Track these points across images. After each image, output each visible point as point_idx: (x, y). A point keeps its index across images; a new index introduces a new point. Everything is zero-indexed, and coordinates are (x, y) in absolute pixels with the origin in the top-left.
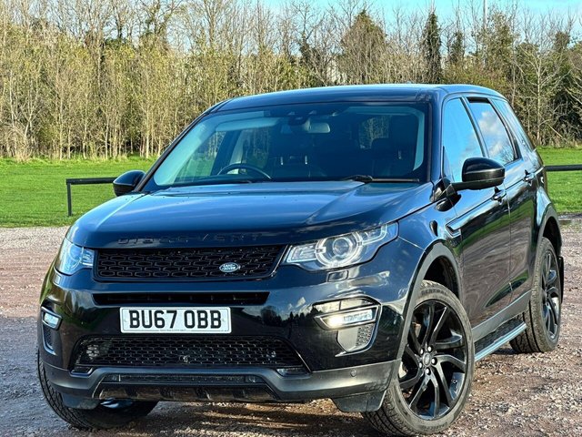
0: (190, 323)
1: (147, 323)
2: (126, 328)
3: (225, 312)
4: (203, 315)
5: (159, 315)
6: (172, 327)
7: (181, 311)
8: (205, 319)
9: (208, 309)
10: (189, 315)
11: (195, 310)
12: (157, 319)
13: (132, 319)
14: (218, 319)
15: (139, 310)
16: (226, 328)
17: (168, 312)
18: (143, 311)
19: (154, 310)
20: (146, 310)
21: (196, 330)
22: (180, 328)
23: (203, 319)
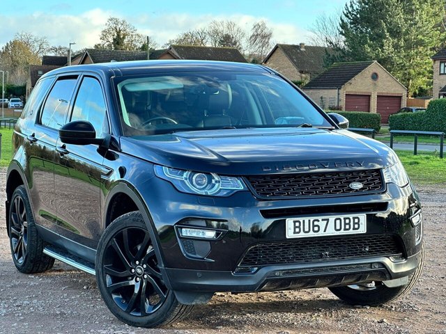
0: (338, 227)
1: (307, 230)
2: (290, 234)
3: (363, 217)
4: (347, 221)
5: (316, 223)
6: (325, 231)
7: (332, 218)
8: (349, 224)
9: (351, 216)
10: (338, 222)
11: (342, 217)
12: (314, 226)
13: (295, 227)
14: (358, 223)
15: (301, 219)
16: (363, 229)
17: (323, 220)
18: (304, 221)
19: (312, 219)
20: (306, 219)
21: (342, 232)
22: (331, 232)
23: (347, 224)
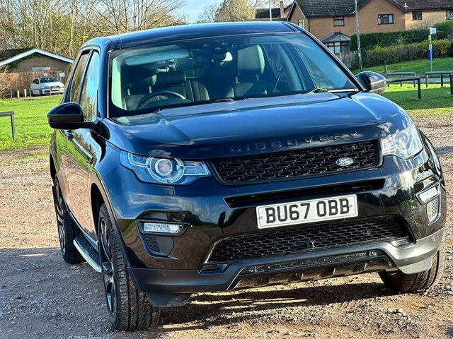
0: (322, 212)
1: (283, 217)
2: (262, 224)
3: (352, 199)
4: (333, 204)
5: (294, 209)
6: (306, 218)
7: (313, 203)
8: (335, 207)
9: (337, 198)
10: (321, 206)
11: (326, 200)
12: (291, 213)
13: (268, 215)
14: (347, 206)
15: (275, 206)
16: (353, 212)
17: (302, 205)
18: (278, 208)
19: (288, 205)
20: (282, 206)
21: (328, 218)
22: (313, 217)
23: (333, 207)
